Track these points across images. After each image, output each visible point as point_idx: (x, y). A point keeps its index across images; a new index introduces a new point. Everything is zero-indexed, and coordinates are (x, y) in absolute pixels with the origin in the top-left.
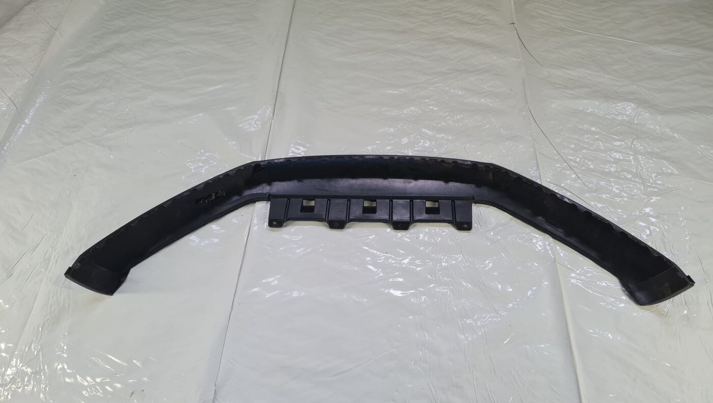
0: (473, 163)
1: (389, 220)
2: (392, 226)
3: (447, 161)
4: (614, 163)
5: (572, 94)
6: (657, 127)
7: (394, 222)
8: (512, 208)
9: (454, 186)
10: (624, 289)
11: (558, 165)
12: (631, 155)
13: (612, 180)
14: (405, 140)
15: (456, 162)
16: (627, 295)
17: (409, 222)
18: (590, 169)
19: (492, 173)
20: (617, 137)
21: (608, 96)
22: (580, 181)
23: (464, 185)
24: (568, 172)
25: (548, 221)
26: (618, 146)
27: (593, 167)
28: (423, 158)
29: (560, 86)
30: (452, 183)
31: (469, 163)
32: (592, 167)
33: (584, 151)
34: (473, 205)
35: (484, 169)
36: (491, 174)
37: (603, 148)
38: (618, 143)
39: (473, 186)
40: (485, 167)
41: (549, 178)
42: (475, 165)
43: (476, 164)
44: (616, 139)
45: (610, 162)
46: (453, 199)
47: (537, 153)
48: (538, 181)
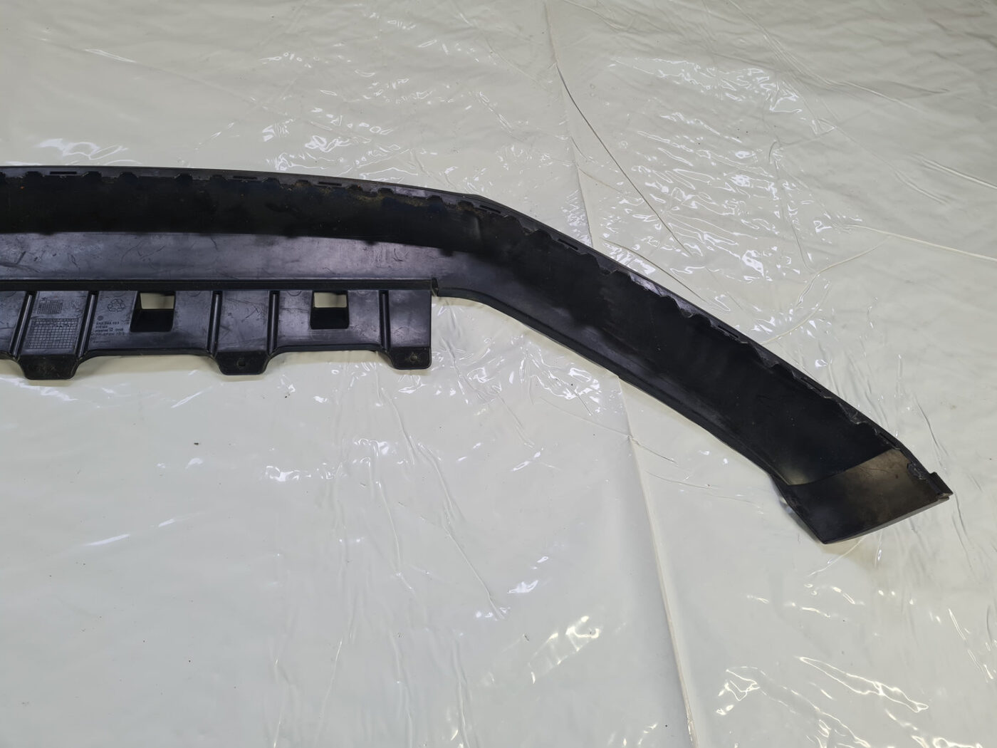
0: (430, 194)
1: (208, 348)
2: (217, 367)
3: (365, 188)
4: (738, 197)
5: (646, 45)
6: (813, 122)
7: (219, 353)
8: (527, 308)
9: (388, 252)
10: (784, 501)
11: (624, 201)
12: (770, 180)
13: (736, 234)
14: (268, 133)
15: (389, 190)
16: (791, 515)
17: (263, 352)
18: (690, 209)
19: (479, 218)
20: (738, 140)
21: (714, 52)
22: (672, 239)
23: (411, 250)
24: (646, 218)
25: (608, 337)
26: (742, 161)
27: (696, 208)
28: (304, 180)
29: (621, 27)
30: (381, 244)
31: (422, 194)
32: (694, 205)
33: (676, 170)
34: (435, 299)
35: (460, 209)
36: (476, 221)
37: (713, 164)
38: (743, 154)
39: (434, 252)
40: (460, 203)
41: (608, 231)
42: (436, 198)
43: (438, 198)
44: (737, 143)
45: (729, 195)
46: (383, 287)
47: (579, 171)
48: (586, 242)
